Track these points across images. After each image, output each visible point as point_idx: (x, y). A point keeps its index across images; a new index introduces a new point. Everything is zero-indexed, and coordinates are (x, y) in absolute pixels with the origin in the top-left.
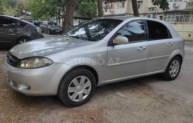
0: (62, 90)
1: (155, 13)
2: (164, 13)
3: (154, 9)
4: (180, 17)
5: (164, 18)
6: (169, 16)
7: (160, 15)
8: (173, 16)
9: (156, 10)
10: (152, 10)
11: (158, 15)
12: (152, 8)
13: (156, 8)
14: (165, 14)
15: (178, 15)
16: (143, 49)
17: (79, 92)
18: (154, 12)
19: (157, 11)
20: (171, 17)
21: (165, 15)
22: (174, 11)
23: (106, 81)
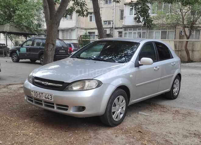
0: (108, 109)
1: (113, 28)
2: (124, 27)
3: (110, 23)
4: (143, 32)
5: (124, 34)
6: (130, 31)
7: (118, 30)
8: (135, 32)
9: (113, 23)
10: (108, 24)
11: (116, 30)
12: (108, 21)
13: (112, 21)
14: (125, 29)
15: (140, 31)
16: (158, 69)
17: (118, 111)
18: (111, 27)
19: (115, 25)
20: (133, 33)
21: (125, 31)
22: (135, 26)
23: (134, 101)
